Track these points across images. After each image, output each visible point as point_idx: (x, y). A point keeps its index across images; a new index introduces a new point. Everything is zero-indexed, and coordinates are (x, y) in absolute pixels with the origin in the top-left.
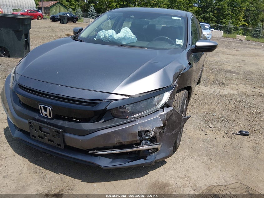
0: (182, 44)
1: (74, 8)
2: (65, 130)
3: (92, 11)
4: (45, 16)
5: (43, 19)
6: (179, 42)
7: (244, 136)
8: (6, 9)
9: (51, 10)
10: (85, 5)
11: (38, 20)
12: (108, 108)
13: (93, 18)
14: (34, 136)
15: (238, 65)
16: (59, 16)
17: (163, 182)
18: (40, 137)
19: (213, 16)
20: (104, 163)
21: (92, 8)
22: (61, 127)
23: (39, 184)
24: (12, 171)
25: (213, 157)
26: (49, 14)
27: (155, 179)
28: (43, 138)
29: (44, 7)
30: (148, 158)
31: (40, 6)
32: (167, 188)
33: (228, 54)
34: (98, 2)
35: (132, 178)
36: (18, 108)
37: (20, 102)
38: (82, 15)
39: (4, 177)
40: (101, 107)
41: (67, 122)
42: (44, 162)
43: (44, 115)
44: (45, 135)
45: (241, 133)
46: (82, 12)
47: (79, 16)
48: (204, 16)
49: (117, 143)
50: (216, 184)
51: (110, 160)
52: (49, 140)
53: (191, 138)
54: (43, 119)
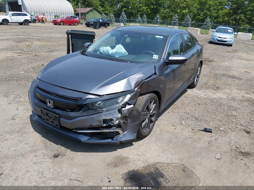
0: (157, 58)
1: (108, 13)
2: (60, 116)
3: (123, 16)
4: (81, 21)
5: (79, 25)
6: (156, 57)
7: (207, 133)
8: (49, 16)
9: (87, 15)
10: (118, 10)
11: (75, 25)
12: (84, 103)
13: (123, 22)
14: (44, 119)
15: (247, 71)
16: (93, 22)
17: (124, 157)
18: (47, 120)
19: (244, 18)
20: (84, 139)
21: (123, 13)
22: (58, 114)
23: (45, 149)
24: (30, 141)
25: (171, 145)
26: (85, 19)
27: (120, 154)
28: (48, 120)
29: (81, 13)
30: (114, 139)
31: (78, 12)
32: (126, 160)
33: (244, 58)
34: (130, 7)
35: (105, 152)
36: (36, 101)
37: (38, 97)
38: (114, 20)
39: (25, 144)
40: (80, 103)
41: (61, 111)
42: (52, 137)
43: (49, 106)
44: (49, 119)
45: (206, 130)
46: (114, 17)
47: (112, 21)
48: (235, 17)
49: (89, 126)
50: (163, 162)
51: (88, 138)
52: (52, 122)
53: (161, 130)
54: (49, 109)
